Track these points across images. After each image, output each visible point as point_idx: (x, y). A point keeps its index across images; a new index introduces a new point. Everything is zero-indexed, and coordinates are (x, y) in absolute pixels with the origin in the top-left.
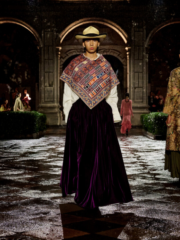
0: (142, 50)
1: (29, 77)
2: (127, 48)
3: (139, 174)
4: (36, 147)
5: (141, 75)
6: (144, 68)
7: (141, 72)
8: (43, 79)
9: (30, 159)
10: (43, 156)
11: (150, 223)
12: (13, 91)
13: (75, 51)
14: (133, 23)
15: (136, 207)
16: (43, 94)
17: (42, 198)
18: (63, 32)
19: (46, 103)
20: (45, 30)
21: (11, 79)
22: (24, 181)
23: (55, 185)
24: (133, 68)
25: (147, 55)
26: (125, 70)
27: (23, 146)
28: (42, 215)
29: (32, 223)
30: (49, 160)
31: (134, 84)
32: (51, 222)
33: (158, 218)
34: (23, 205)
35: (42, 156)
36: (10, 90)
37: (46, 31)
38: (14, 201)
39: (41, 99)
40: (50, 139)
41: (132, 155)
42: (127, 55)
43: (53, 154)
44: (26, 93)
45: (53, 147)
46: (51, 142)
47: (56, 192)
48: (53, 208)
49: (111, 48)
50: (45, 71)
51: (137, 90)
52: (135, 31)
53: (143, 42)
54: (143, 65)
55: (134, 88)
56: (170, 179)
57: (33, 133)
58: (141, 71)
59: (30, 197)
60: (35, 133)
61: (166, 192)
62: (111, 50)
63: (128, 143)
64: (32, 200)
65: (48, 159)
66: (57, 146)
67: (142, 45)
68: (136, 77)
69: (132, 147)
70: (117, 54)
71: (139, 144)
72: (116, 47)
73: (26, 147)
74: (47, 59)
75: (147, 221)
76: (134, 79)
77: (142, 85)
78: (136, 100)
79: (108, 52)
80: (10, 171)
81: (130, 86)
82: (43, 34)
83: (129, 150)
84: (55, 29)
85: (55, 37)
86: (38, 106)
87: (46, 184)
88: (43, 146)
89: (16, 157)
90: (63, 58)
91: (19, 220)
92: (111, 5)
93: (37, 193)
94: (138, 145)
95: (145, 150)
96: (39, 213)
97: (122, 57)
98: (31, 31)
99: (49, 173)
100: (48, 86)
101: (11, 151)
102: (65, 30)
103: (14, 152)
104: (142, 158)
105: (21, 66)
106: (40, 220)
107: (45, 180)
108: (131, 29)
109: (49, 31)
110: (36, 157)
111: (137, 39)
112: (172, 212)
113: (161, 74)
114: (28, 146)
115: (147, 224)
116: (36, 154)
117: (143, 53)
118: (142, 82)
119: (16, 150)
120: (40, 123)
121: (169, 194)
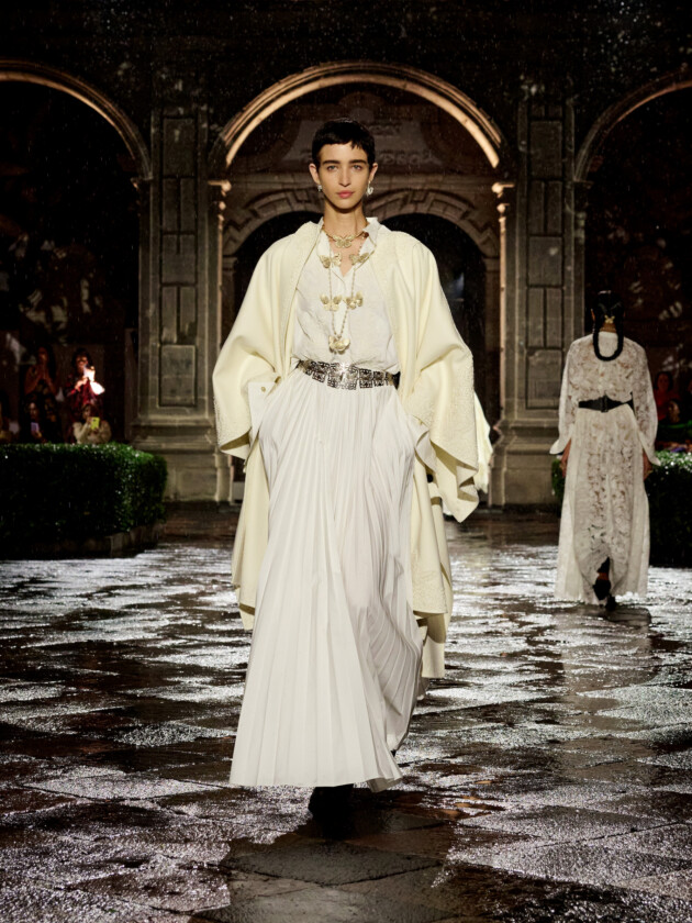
0: (560, 194)
1: (98, 302)
2: (497, 188)
3: (533, 701)
4: (117, 591)
5: (554, 296)
6: (570, 268)
7: (556, 287)
8: (154, 313)
9: (90, 641)
10: (145, 625)
11: (560, 904)
12: (33, 362)
13: (287, 199)
14: (522, 82)
15: (507, 836)
16: (154, 374)
17: (123, 800)
18: (238, 119)
19: (164, 408)
20: (165, 112)
21: (25, 311)
22: (58, 730)
23: (182, 744)
24: (524, 270)
25: (581, 215)
26: (489, 278)
27: (63, 586)
28: (117, 870)
29: (75, 903)
30: (169, 642)
31: (527, 333)
32: (155, 899)
33: (591, 882)
34: (47, 829)
35: (139, 629)
36: (18, 356)
37: (168, 117)
38: (11, 809)
39: (147, 395)
40: (179, 556)
41: (510, 624)
42: (498, 215)
43: (185, 618)
44: (83, 366)
45: (190, 589)
46: (183, 570)
47: (185, 777)
48: (165, 841)
49: (435, 187)
50: (164, 280)
51: (538, 360)
52: (530, 119)
53: (566, 160)
54: (564, 257)
55: (525, 352)
56: (657, 722)
57: (111, 534)
58: (556, 280)
59: (77, 796)
60: (121, 531)
61: (633, 778)
62: (432, 196)
63: (497, 575)
64: (83, 807)
65: (165, 639)
66: (206, 585)
67: (560, 174)
68: (536, 307)
69: (512, 590)
70: (460, 209)
71: (541, 580)
72: (452, 184)
73: (78, 589)
74: (169, 229)
75: (548, 893)
76: (527, 313)
77: (560, 339)
78: (534, 401)
79: (423, 201)
80: (6, 689)
81: (510, 342)
82: (155, 127)
83: (498, 602)
84: (204, 108)
85: (206, 141)
86: (132, 424)
87: (148, 741)
88: (149, 586)
89: (31, 629)
90: (239, 228)
91: (24, 888)
92: (433, 9)
93: (105, 779)
94: (539, 584)
95: (563, 606)
96: (106, 861)
97: (481, 225)
98: (105, 116)
99: (161, 695)
100: (175, 340)
101: (14, 607)
102: (243, 112)
103: (25, 609)
104: (550, 638)
105: (64, 259)
106: (112, 888)
107: (145, 726)
108: (517, 108)
109: (178, 117)
110: (113, 632)
111: (539, 150)
112: (650, 858)
113: (637, 291)
114: (88, 586)
115: (547, 909)
116: (116, 620)
117: (564, 207)
118: (560, 325)
119: (34, 604)
120: (139, 490)
121: (647, 785)
